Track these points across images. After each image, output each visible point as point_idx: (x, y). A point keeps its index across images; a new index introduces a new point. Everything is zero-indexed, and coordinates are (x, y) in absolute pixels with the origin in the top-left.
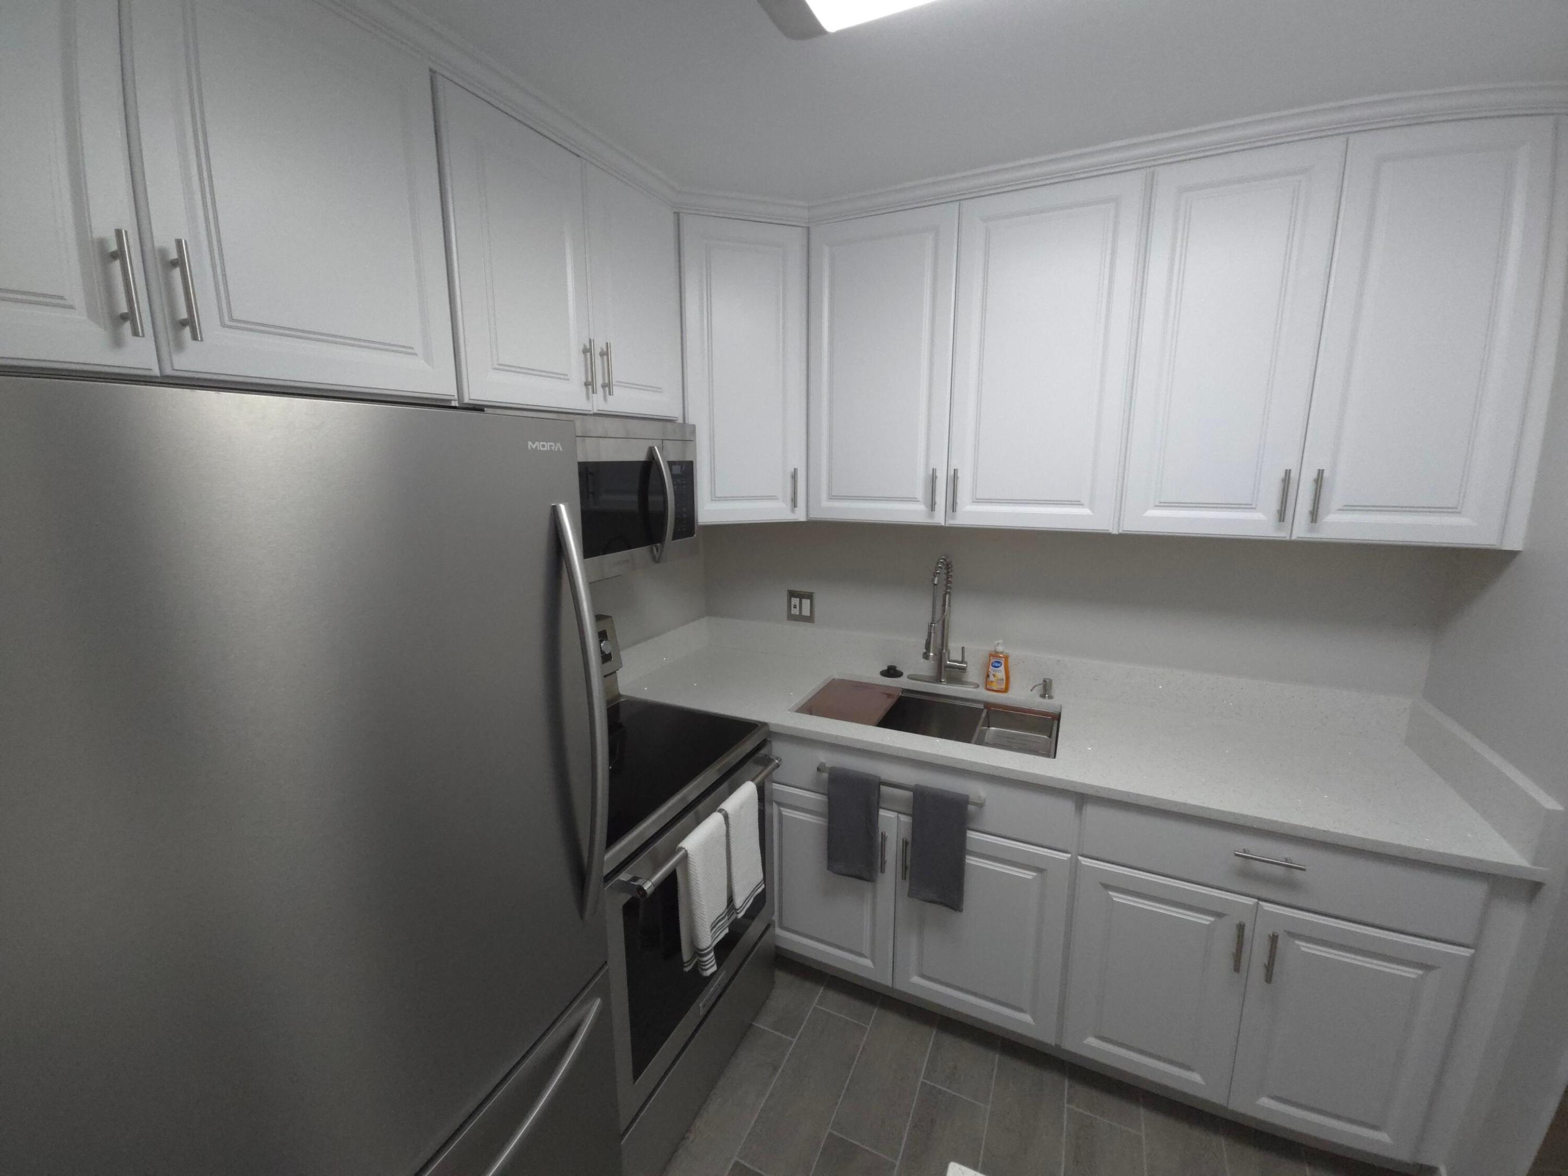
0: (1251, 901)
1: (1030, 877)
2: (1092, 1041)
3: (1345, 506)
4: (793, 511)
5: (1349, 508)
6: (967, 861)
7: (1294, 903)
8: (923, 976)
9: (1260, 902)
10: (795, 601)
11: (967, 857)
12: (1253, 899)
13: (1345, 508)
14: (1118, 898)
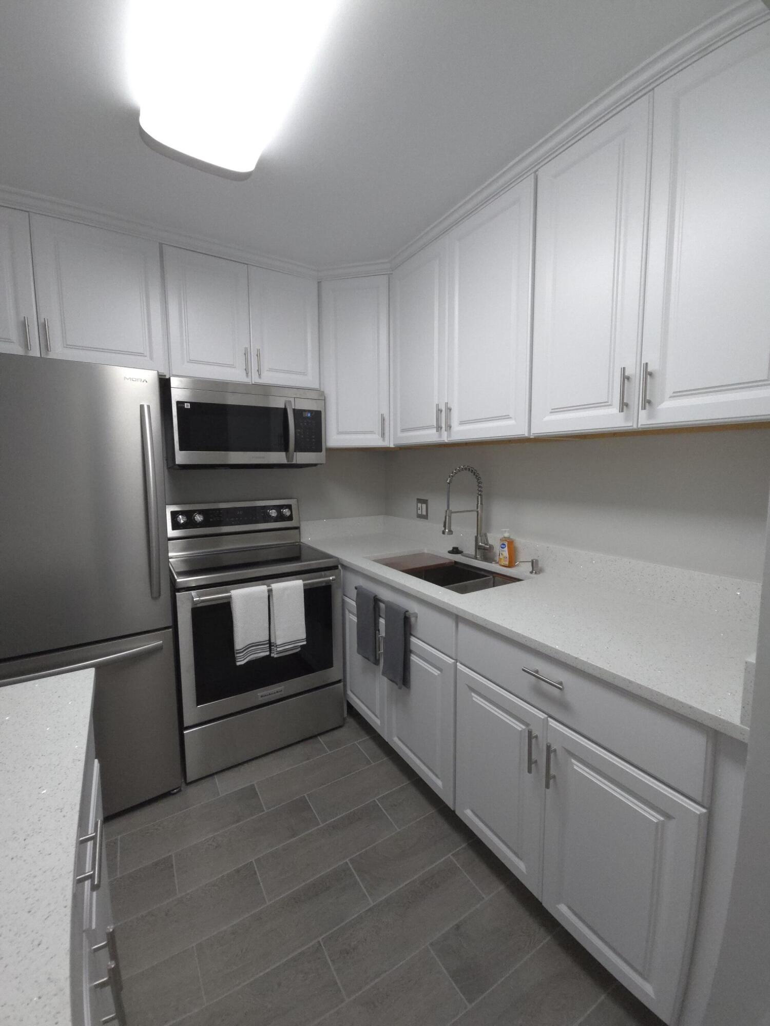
0: (542, 716)
1: (436, 674)
2: (468, 812)
3: (674, 393)
4: (384, 440)
5: (678, 394)
6: (412, 658)
7: (565, 721)
8: (400, 739)
9: (549, 719)
10: (419, 505)
11: (412, 655)
12: (544, 715)
13: (675, 394)
14: (477, 699)
